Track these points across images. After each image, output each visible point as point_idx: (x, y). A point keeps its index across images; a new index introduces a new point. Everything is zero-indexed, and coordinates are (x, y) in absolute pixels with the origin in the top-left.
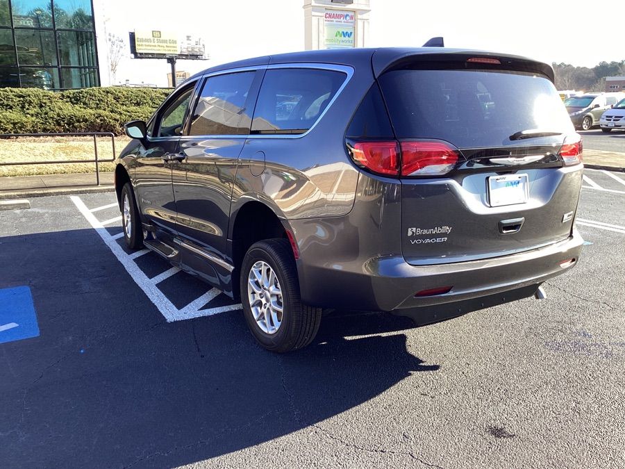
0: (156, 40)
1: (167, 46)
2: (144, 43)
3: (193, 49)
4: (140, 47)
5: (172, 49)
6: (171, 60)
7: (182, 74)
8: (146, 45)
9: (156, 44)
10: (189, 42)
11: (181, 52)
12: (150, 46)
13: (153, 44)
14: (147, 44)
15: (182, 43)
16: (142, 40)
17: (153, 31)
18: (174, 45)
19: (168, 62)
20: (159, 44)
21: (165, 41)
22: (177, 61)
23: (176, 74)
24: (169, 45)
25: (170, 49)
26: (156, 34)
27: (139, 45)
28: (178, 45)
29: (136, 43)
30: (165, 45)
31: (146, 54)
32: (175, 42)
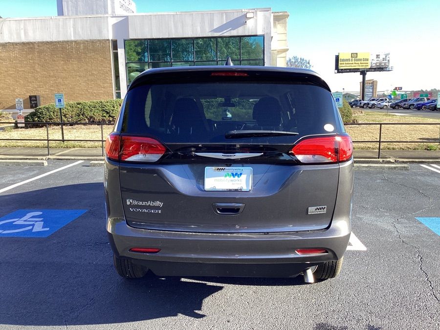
0: (353, 60)
1: (361, 63)
2: (345, 62)
3: (380, 63)
4: (342, 65)
5: (364, 65)
6: (363, 73)
7: (371, 81)
8: (346, 64)
9: (353, 62)
10: (378, 59)
11: (371, 66)
12: (349, 64)
13: (352, 62)
14: (347, 62)
15: (373, 60)
16: (343, 60)
17: (352, 54)
18: (367, 62)
19: (361, 74)
20: (355, 62)
21: (360, 60)
22: (367, 73)
23: (366, 82)
24: (362, 62)
25: (363, 65)
26: (354, 55)
27: (341, 64)
28: (369, 62)
29: (339, 62)
30: (359, 62)
31: (345, 69)
32: (368, 60)
